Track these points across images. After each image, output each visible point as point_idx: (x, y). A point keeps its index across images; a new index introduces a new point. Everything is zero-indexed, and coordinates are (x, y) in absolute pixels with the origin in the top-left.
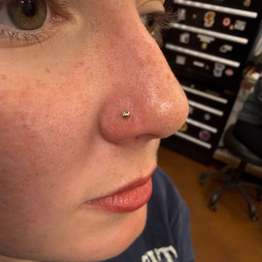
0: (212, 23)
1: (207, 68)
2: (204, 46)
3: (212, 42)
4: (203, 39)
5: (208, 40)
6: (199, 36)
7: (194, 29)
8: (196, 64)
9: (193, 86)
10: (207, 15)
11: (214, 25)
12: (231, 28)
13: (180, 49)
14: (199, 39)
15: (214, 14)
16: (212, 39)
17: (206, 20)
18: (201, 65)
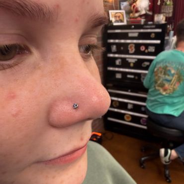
0: (134, 50)
1: (137, 78)
2: (132, 65)
3: (136, 62)
4: (130, 61)
5: (133, 61)
6: (127, 59)
7: (123, 56)
8: (129, 76)
9: (129, 91)
10: (129, 46)
11: (135, 51)
12: (146, 51)
13: (117, 69)
14: (127, 61)
15: (134, 45)
16: (136, 60)
17: (130, 49)
18: (132, 77)
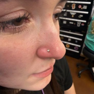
1: (75, 24)
2: (73, 16)
4: (72, 14)
5: (74, 14)
7: (68, 11)
8: (70, 23)
9: (70, 31)
10: (72, 5)
11: (75, 8)
12: (82, 8)
13: (64, 18)
14: (70, 14)
15: (75, 4)
16: (76, 13)
17: (72, 7)
18: (72, 23)
